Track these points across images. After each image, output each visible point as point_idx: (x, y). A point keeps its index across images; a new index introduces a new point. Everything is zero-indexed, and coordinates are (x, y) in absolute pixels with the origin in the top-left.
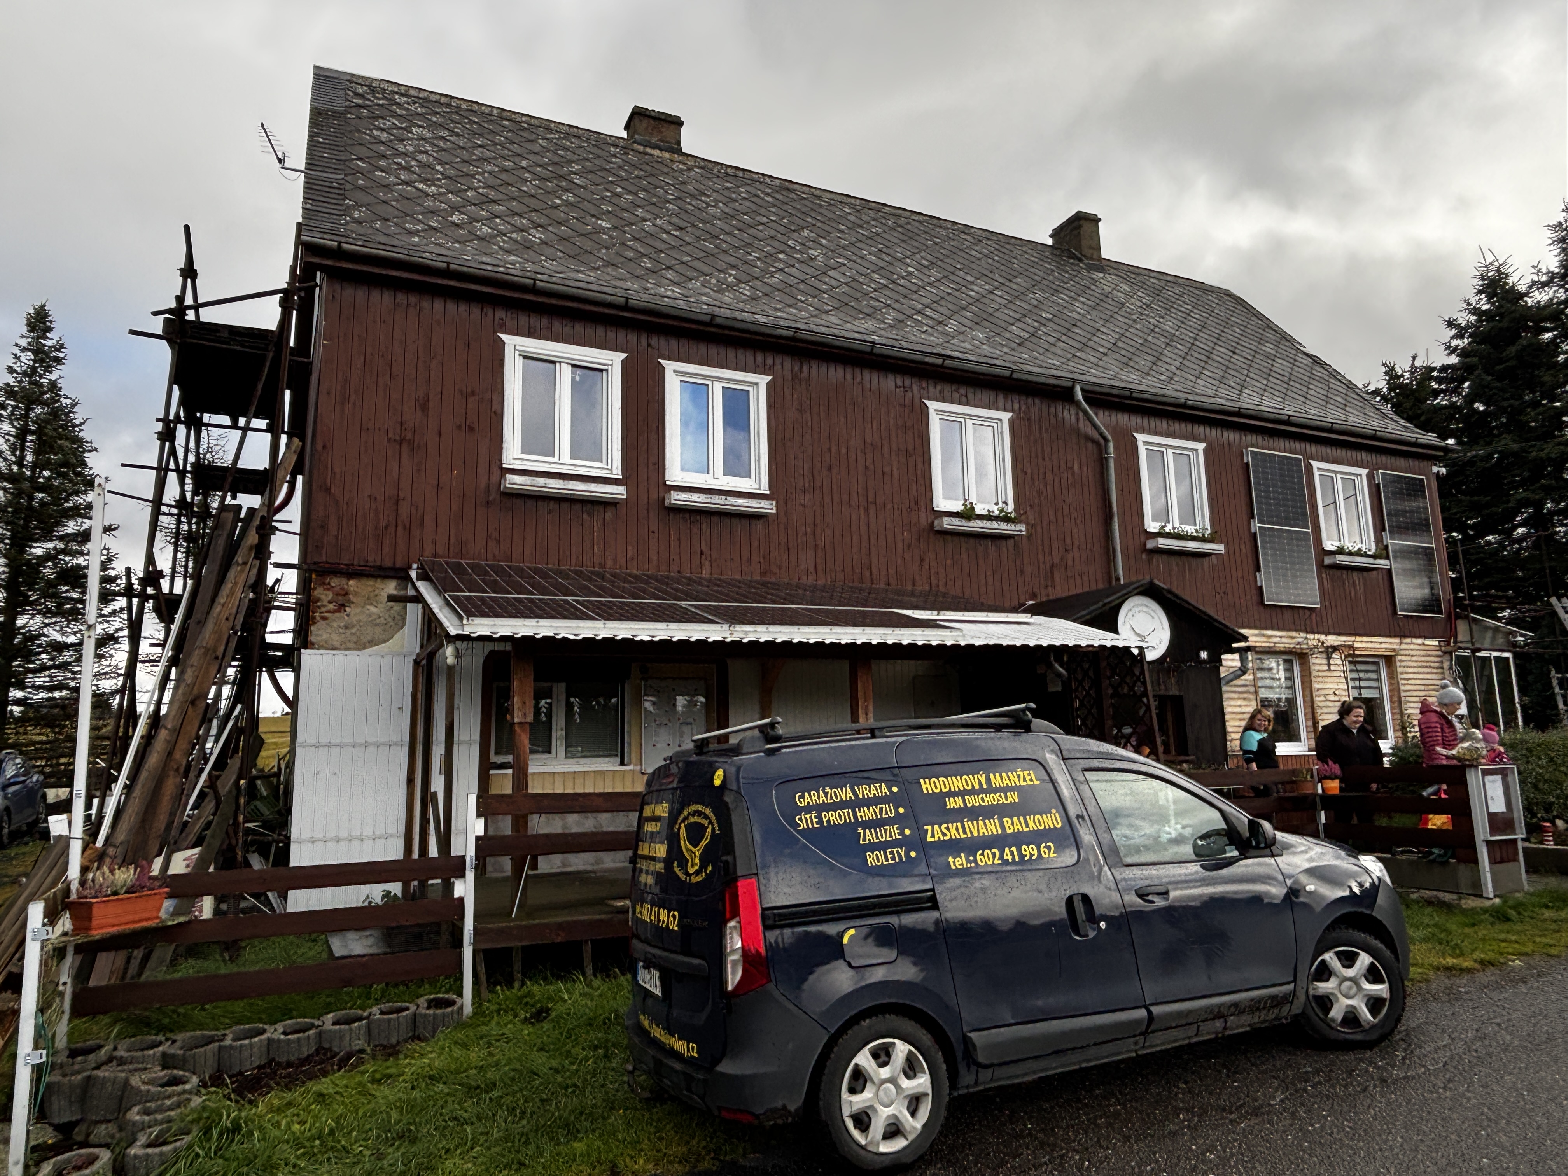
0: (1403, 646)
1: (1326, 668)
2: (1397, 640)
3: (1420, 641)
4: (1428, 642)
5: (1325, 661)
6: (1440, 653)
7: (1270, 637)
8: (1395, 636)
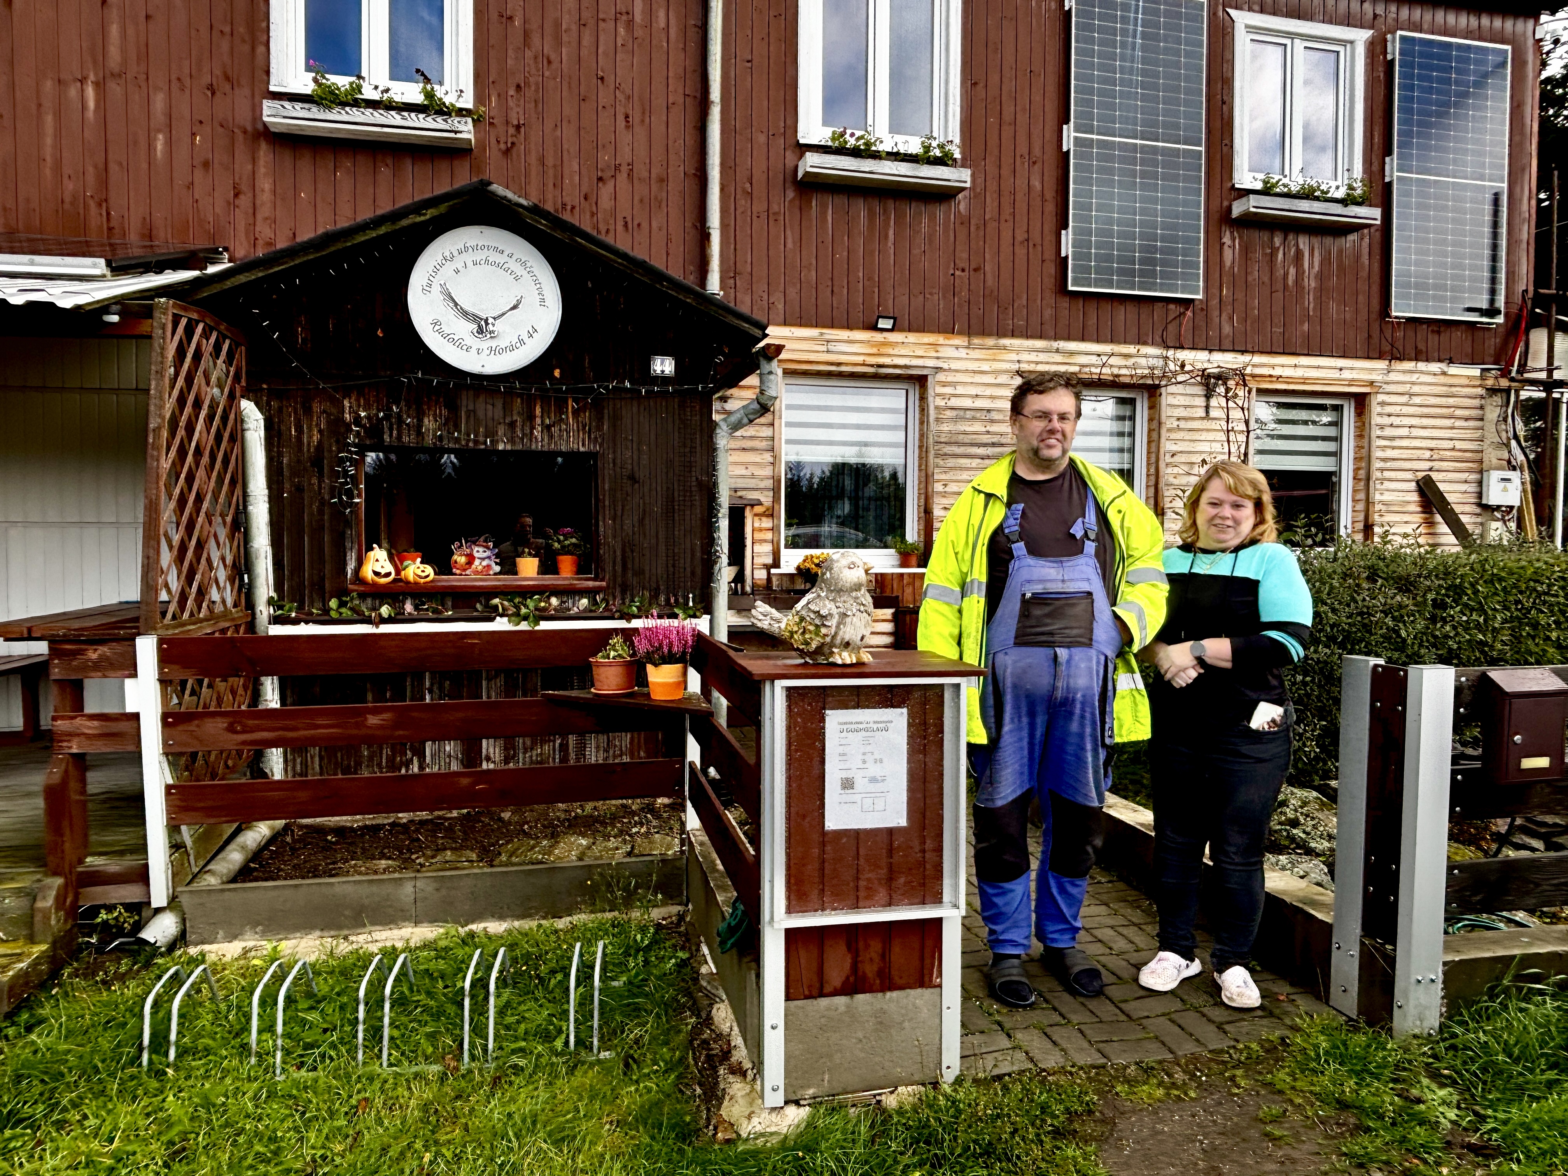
0: (1393, 377)
1: (1201, 413)
2: (1382, 364)
3: (1435, 367)
4: (1454, 370)
5: (1201, 402)
6: (1480, 391)
7: (1072, 353)
8: (1380, 357)
